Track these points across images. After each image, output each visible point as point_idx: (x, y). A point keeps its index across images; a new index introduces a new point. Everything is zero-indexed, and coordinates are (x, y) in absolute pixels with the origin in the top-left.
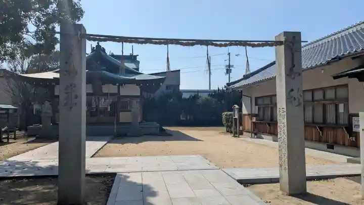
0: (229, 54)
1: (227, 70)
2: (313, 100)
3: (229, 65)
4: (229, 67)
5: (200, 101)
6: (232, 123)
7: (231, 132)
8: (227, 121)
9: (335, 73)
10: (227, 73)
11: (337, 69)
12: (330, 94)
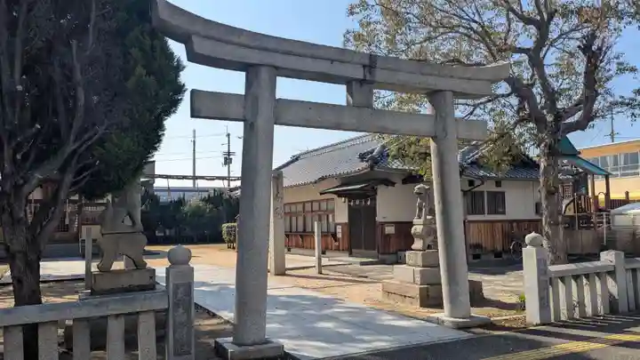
0: (228, 135)
1: (226, 159)
2: (312, 211)
3: (229, 152)
4: (229, 155)
5: (186, 209)
6: (235, 236)
7: (234, 248)
8: (229, 233)
9: (321, 189)
10: (225, 164)
11: (323, 186)
12: (324, 206)
